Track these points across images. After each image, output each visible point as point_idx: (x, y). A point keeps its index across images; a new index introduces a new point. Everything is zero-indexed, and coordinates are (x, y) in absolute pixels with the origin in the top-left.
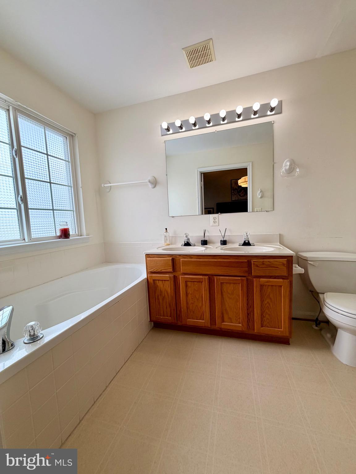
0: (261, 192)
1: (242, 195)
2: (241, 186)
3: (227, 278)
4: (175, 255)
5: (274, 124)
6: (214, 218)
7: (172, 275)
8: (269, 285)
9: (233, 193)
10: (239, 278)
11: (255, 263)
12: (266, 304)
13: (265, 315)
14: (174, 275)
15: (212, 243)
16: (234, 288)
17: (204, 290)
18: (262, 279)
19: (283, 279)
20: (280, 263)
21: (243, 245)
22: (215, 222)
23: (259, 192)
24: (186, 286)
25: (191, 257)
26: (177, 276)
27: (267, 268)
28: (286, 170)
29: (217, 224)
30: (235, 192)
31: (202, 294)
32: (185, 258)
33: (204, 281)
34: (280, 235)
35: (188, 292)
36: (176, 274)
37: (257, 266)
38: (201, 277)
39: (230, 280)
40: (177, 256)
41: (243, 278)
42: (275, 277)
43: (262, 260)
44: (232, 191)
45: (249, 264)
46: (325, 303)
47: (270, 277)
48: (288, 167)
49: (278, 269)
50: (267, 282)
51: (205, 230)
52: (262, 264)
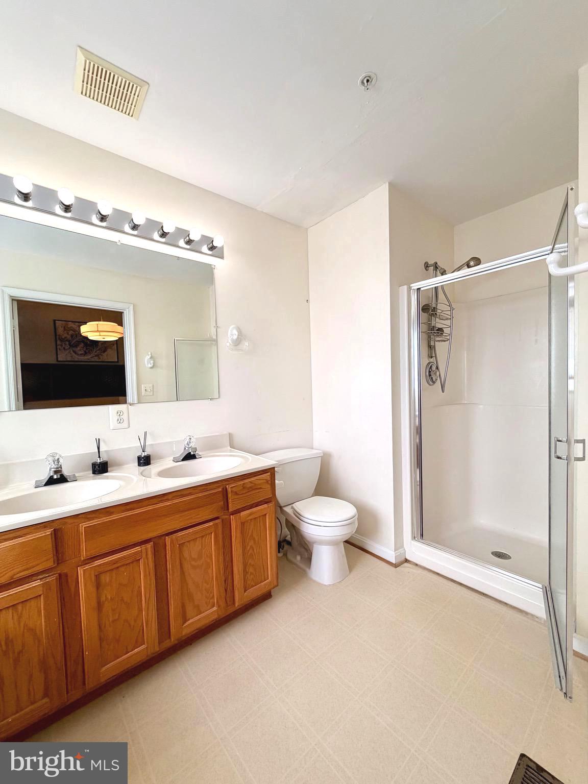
0: (151, 358)
1: (80, 353)
2: (86, 338)
3: (191, 530)
4: (60, 521)
5: (215, 270)
6: (119, 413)
7: (52, 579)
8: (251, 520)
9: (60, 347)
10: (211, 524)
11: (233, 489)
12: (248, 551)
13: (248, 571)
14: (60, 575)
15: (119, 465)
16: (202, 547)
17: (145, 576)
18: (243, 514)
19: (266, 503)
20: (262, 481)
21: (184, 460)
22: (120, 421)
23: (149, 357)
24: (98, 586)
25: (108, 512)
26: (66, 575)
27: (250, 493)
28: (232, 340)
29: (125, 424)
30: (65, 344)
31: (140, 587)
32: (93, 519)
33: (144, 556)
34: (229, 434)
35: (103, 598)
36: (64, 569)
37: (236, 494)
38: (138, 549)
39: (196, 532)
40: (69, 521)
41: (217, 521)
42: (257, 505)
43: (242, 483)
44: (59, 342)
45: (225, 493)
46: (302, 518)
47: (251, 507)
48: (235, 337)
49: (262, 490)
50: (251, 514)
51: (99, 440)
52: (242, 488)
